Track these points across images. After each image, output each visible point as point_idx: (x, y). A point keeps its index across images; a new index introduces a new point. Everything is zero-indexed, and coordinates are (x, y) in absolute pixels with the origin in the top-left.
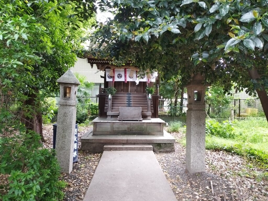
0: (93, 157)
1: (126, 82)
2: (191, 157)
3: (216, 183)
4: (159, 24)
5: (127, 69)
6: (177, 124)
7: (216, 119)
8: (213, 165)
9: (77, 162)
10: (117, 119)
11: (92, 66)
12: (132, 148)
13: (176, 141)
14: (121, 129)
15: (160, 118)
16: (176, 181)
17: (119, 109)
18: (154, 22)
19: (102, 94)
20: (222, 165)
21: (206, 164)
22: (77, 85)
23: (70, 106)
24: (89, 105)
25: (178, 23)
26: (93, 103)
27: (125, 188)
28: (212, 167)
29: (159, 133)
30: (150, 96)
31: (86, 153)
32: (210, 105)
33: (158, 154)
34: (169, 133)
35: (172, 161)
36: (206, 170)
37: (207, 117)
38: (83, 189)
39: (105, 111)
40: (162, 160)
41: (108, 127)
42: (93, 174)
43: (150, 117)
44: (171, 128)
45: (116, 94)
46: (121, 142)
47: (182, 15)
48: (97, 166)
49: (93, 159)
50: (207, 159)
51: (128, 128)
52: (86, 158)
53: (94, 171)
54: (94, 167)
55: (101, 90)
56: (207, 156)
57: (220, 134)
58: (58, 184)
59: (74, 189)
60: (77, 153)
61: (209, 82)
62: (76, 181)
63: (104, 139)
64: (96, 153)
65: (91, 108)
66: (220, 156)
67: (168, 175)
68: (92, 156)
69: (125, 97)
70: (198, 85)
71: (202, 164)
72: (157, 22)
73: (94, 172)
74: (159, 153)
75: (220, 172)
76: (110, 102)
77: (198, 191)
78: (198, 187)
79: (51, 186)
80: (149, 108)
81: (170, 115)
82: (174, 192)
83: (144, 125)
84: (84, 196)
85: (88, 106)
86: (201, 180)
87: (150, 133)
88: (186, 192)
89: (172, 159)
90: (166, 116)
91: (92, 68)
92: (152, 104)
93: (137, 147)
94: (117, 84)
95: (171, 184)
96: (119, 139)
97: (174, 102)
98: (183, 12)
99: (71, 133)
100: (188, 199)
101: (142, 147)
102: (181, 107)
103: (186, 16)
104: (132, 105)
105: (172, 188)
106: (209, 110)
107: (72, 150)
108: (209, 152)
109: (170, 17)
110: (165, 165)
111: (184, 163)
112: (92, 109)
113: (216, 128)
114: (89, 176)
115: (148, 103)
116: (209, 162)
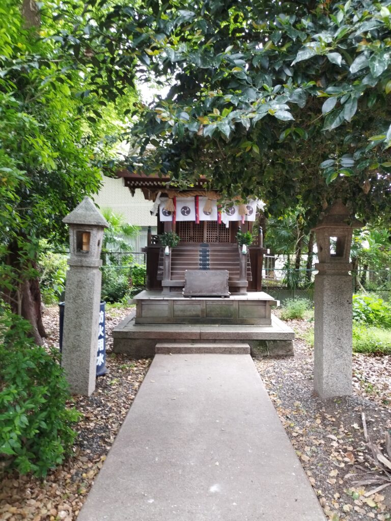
0: (134, 367)
1: (198, 223)
2: (324, 366)
3: (372, 417)
4: (250, 101)
5: (200, 198)
6: (300, 304)
7: (377, 294)
8: (368, 382)
9: (104, 375)
10: (181, 294)
11: (133, 193)
12: (210, 348)
13: (297, 336)
14: (188, 313)
15: (265, 292)
16: (294, 413)
17: (184, 274)
18: (240, 98)
19: (153, 247)
20: (387, 382)
21: (355, 381)
22: (101, 227)
23: (89, 268)
24: (131, 268)
25: (289, 99)
26: (137, 264)
27: (192, 424)
28: (366, 386)
29: (262, 321)
30: (245, 249)
31: (123, 358)
32: (366, 267)
33: (260, 361)
34: (285, 322)
35: (286, 374)
36: (354, 391)
37: (360, 289)
38: (113, 425)
39: (158, 278)
40: (268, 372)
41: (163, 309)
42: (133, 396)
43: (246, 290)
44: (287, 311)
45: (178, 245)
46: (189, 338)
47: (297, 82)
48: (141, 382)
49: (135, 369)
50: (358, 371)
51: (202, 311)
52: (121, 366)
53: (136, 392)
54: (137, 384)
55: (150, 238)
56: (357, 366)
57: (385, 323)
58: (63, 415)
59: (96, 424)
60: (104, 358)
61: (361, 220)
62: (101, 410)
63: (157, 332)
64: (142, 358)
65: (134, 273)
66: (384, 365)
67: (279, 402)
68: (134, 363)
69: (196, 251)
70: (337, 225)
71: (345, 381)
72: (246, 98)
73: (135, 394)
74: (263, 359)
75: (382, 396)
76: (168, 262)
77: (336, 432)
78: (336, 425)
79: (51, 419)
80: (244, 272)
81: (286, 286)
82: (288, 433)
83: (234, 306)
84: (115, 438)
85: (128, 270)
86: (344, 412)
87: (245, 320)
88: (312, 433)
89: (288, 370)
90: (279, 288)
91: (133, 195)
92: (248, 265)
93: (220, 348)
94: (182, 227)
95: (283, 419)
96: (184, 331)
97: (294, 260)
98: (299, 76)
99: (91, 319)
100: (316, 447)
101: (228, 348)
102: (308, 270)
103: (306, 83)
104: (209, 267)
105: (285, 427)
106: (364, 275)
107: (93, 352)
108: (361, 357)
109: (274, 86)
110: (273, 381)
111: (311, 379)
112: (135, 275)
113: (378, 311)
114: (125, 400)
115: (241, 263)
116: (361, 378)
